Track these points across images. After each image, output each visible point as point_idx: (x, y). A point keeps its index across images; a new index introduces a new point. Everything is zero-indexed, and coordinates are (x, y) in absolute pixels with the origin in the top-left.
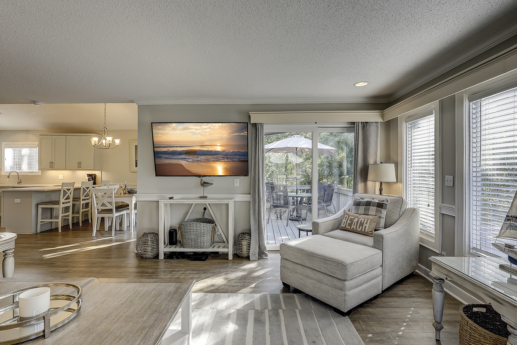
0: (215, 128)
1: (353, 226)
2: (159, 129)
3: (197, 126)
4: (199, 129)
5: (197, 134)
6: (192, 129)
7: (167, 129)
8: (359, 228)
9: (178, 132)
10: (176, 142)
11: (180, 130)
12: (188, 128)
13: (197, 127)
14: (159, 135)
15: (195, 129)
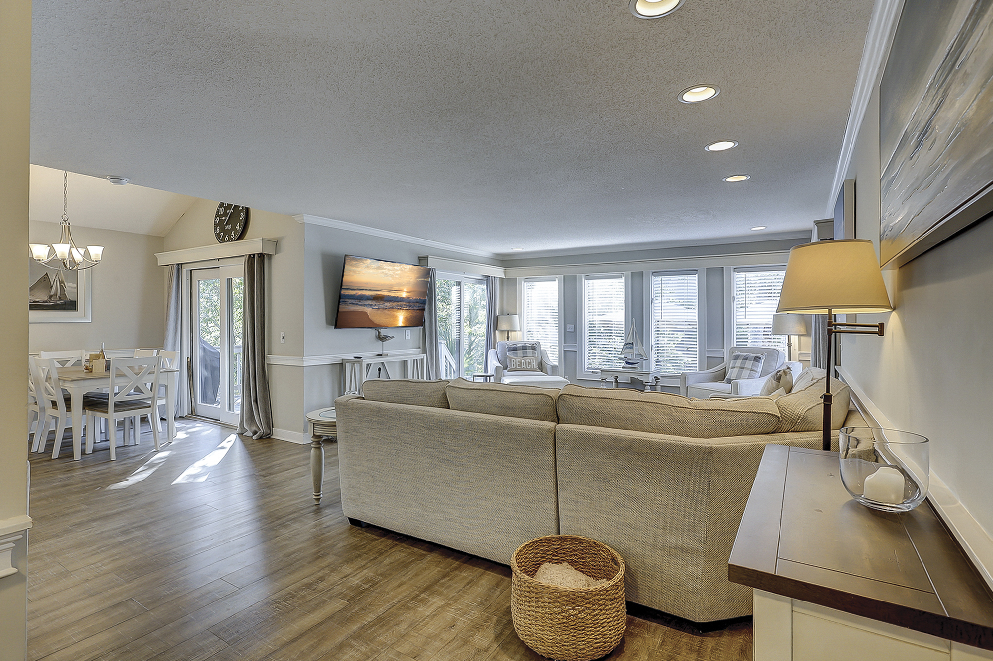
0: (406, 270)
1: (523, 367)
2: (352, 265)
3: (391, 266)
4: (391, 270)
5: (388, 276)
6: (385, 269)
7: (362, 266)
8: (529, 367)
9: (371, 271)
10: (367, 283)
11: (374, 269)
12: (381, 267)
13: (390, 268)
14: (351, 273)
15: (388, 269)
